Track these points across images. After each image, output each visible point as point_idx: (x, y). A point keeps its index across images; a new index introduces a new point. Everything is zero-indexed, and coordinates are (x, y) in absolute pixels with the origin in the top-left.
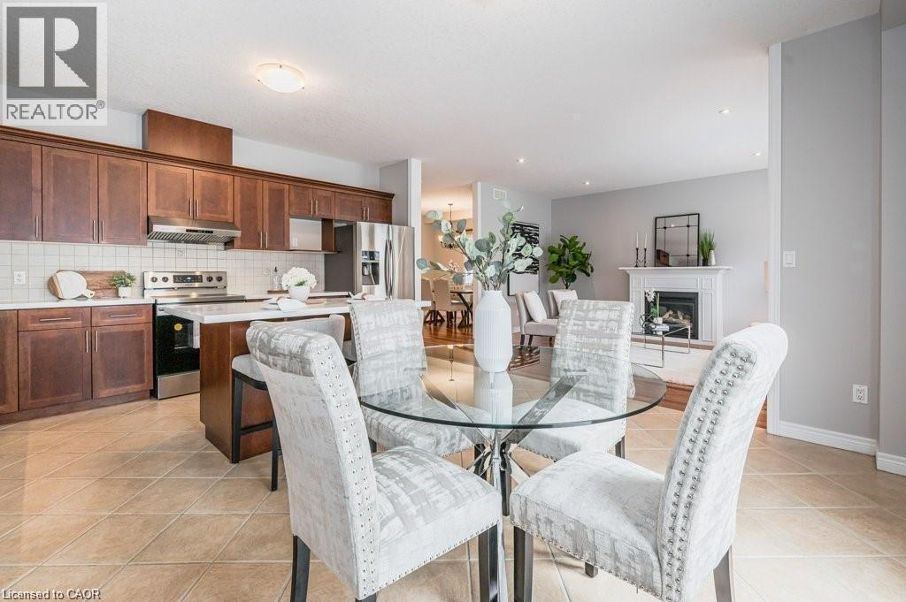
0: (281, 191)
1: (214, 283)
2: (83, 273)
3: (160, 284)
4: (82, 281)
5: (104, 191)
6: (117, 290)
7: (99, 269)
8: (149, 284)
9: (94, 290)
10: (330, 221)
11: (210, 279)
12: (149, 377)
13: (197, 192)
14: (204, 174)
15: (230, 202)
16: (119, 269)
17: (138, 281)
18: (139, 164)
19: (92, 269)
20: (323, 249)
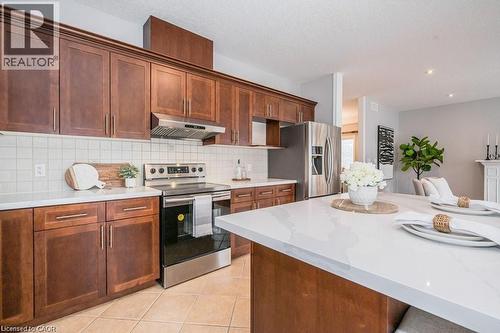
0: (248, 96)
1: (197, 173)
2: (96, 166)
3: (157, 174)
4: (95, 172)
5: (114, 87)
6: (124, 181)
7: (109, 162)
8: (149, 175)
9: (105, 181)
10: (276, 122)
11: (194, 170)
12: (156, 267)
13: (189, 94)
14: (194, 77)
15: (213, 103)
16: (124, 162)
17: (141, 173)
18: (144, 64)
19: (102, 162)
20: (268, 144)
